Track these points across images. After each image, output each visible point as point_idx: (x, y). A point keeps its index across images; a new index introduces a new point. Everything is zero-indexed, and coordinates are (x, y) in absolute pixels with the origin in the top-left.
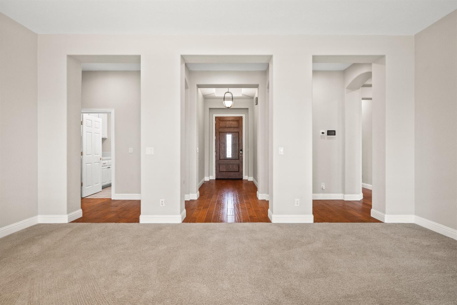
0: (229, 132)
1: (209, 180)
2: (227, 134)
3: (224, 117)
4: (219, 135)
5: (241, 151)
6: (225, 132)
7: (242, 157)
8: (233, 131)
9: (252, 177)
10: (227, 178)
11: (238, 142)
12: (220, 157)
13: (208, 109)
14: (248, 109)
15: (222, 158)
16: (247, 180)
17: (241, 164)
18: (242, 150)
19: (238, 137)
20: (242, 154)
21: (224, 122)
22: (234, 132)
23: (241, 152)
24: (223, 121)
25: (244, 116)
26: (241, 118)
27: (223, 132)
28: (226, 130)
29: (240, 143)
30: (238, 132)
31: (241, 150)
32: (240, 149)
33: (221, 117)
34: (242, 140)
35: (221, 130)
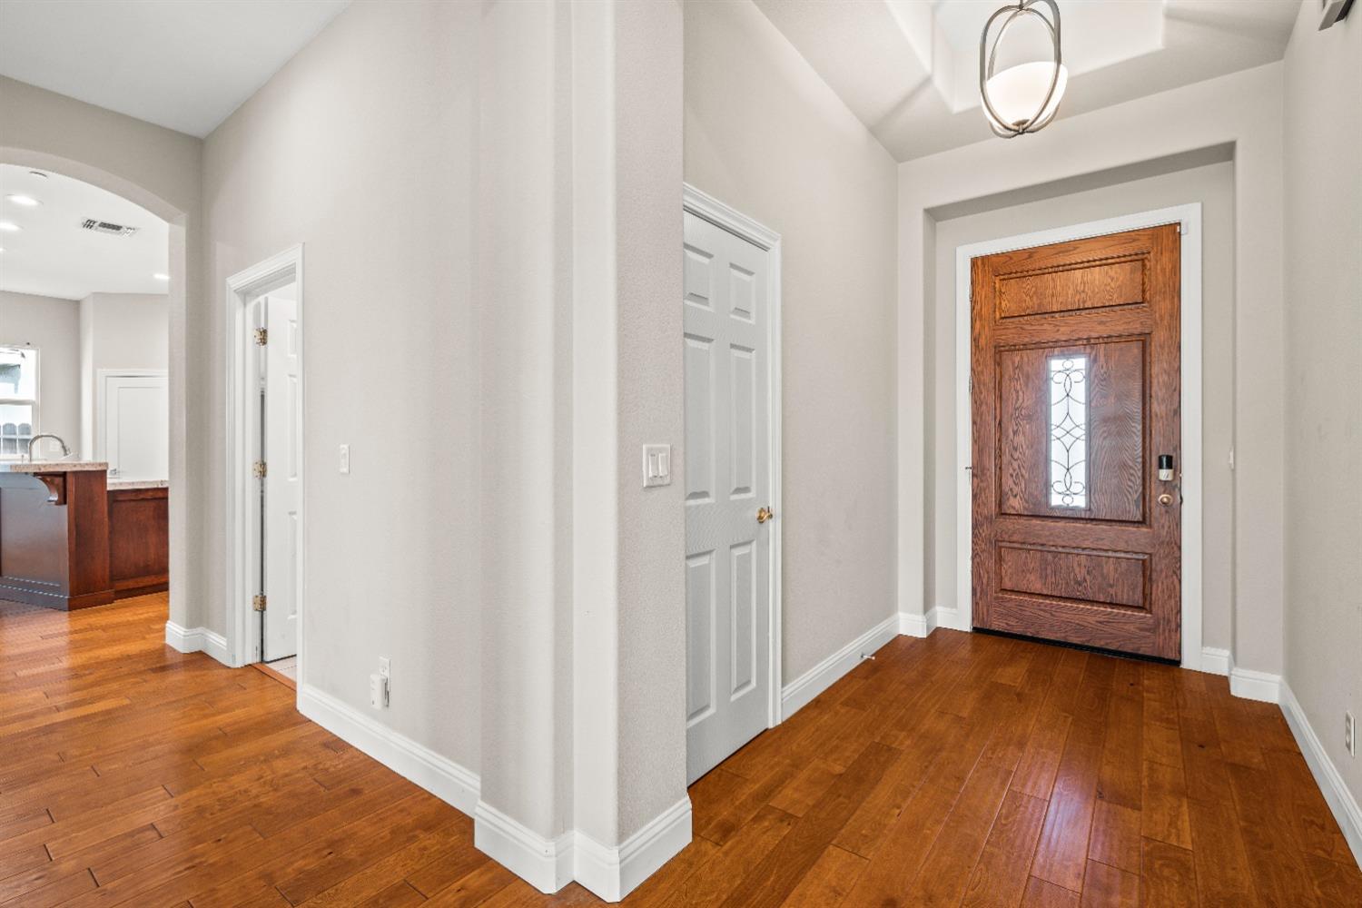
0: (1067, 347)
1: (921, 633)
2: (1053, 357)
3: (1030, 253)
4: (999, 364)
5: (1169, 466)
6: (1039, 346)
7: (1174, 512)
8: (1103, 331)
9: (1278, 678)
10: (1051, 637)
11: (1137, 409)
12: (1000, 504)
13: (920, 217)
14: (1226, 152)
15: (1015, 504)
16: (1222, 683)
17: (1160, 565)
18: (1170, 462)
19: (1138, 374)
20: (1173, 487)
21: (1029, 284)
22: (1108, 339)
23: (1165, 474)
24: (1023, 275)
25: (1189, 216)
26: (1169, 236)
27: (1025, 347)
28: (1047, 330)
29: (1157, 408)
30: (1144, 340)
31: (1170, 459)
32: (1160, 447)
33: (1008, 256)
34: (1176, 390)
35: (1010, 335)
